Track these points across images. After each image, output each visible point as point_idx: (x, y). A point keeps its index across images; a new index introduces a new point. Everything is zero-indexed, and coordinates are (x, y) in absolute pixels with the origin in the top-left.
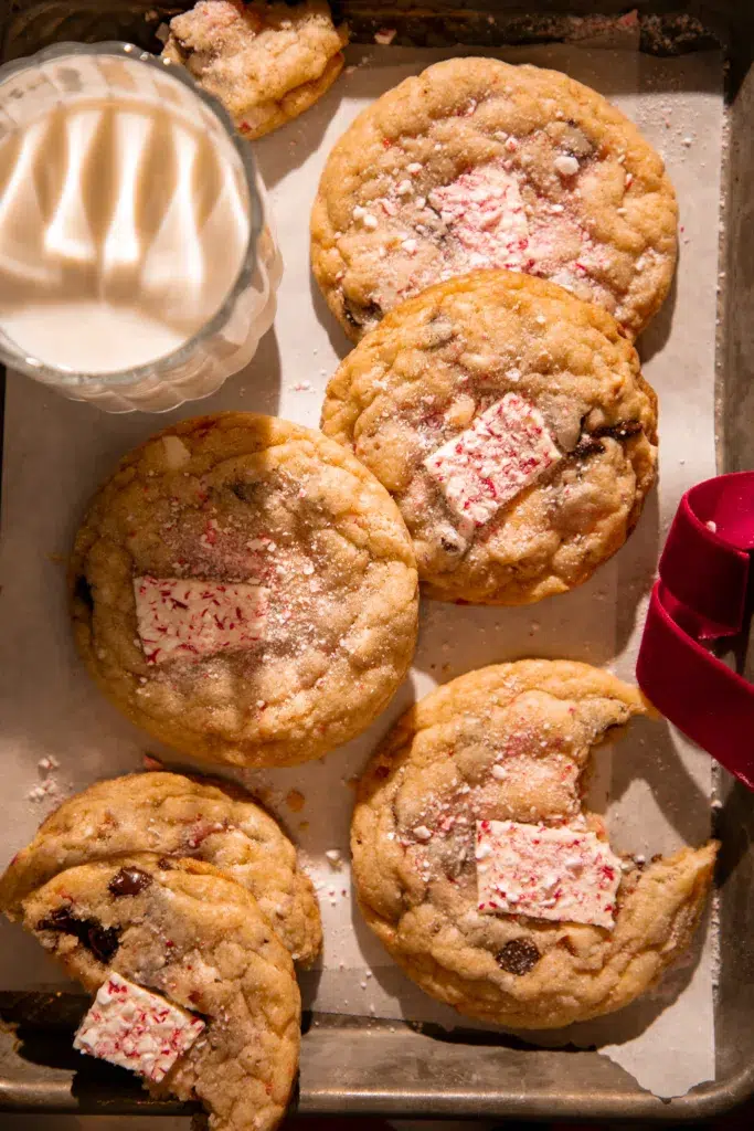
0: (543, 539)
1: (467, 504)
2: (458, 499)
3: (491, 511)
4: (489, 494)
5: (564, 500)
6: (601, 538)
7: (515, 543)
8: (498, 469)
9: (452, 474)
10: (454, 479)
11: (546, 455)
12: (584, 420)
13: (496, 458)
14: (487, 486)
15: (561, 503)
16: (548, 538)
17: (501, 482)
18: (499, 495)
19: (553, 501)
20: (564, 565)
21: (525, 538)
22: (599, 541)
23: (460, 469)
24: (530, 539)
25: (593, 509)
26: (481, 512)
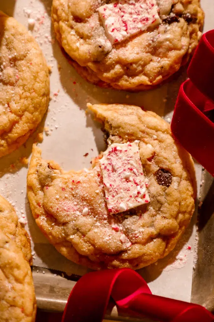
0: (144, 55)
1: (113, 30)
2: (110, 26)
3: (124, 37)
4: (125, 28)
5: (157, 39)
6: (169, 61)
7: (130, 53)
8: (131, 19)
9: (110, 15)
10: (110, 18)
11: (153, 16)
12: (173, 6)
13: (131, 14)
14: (124, 25)
15: (155, 40)
16: (146, 56)
17: (131, 25)
18: (129, 31)
19: (152, 39)
20: (150, 71)
21: (136, 52)
22: (168, 62)
23: (114, 14)
24: (138, 54)
25: (169, 46)
26: (119, 36)
